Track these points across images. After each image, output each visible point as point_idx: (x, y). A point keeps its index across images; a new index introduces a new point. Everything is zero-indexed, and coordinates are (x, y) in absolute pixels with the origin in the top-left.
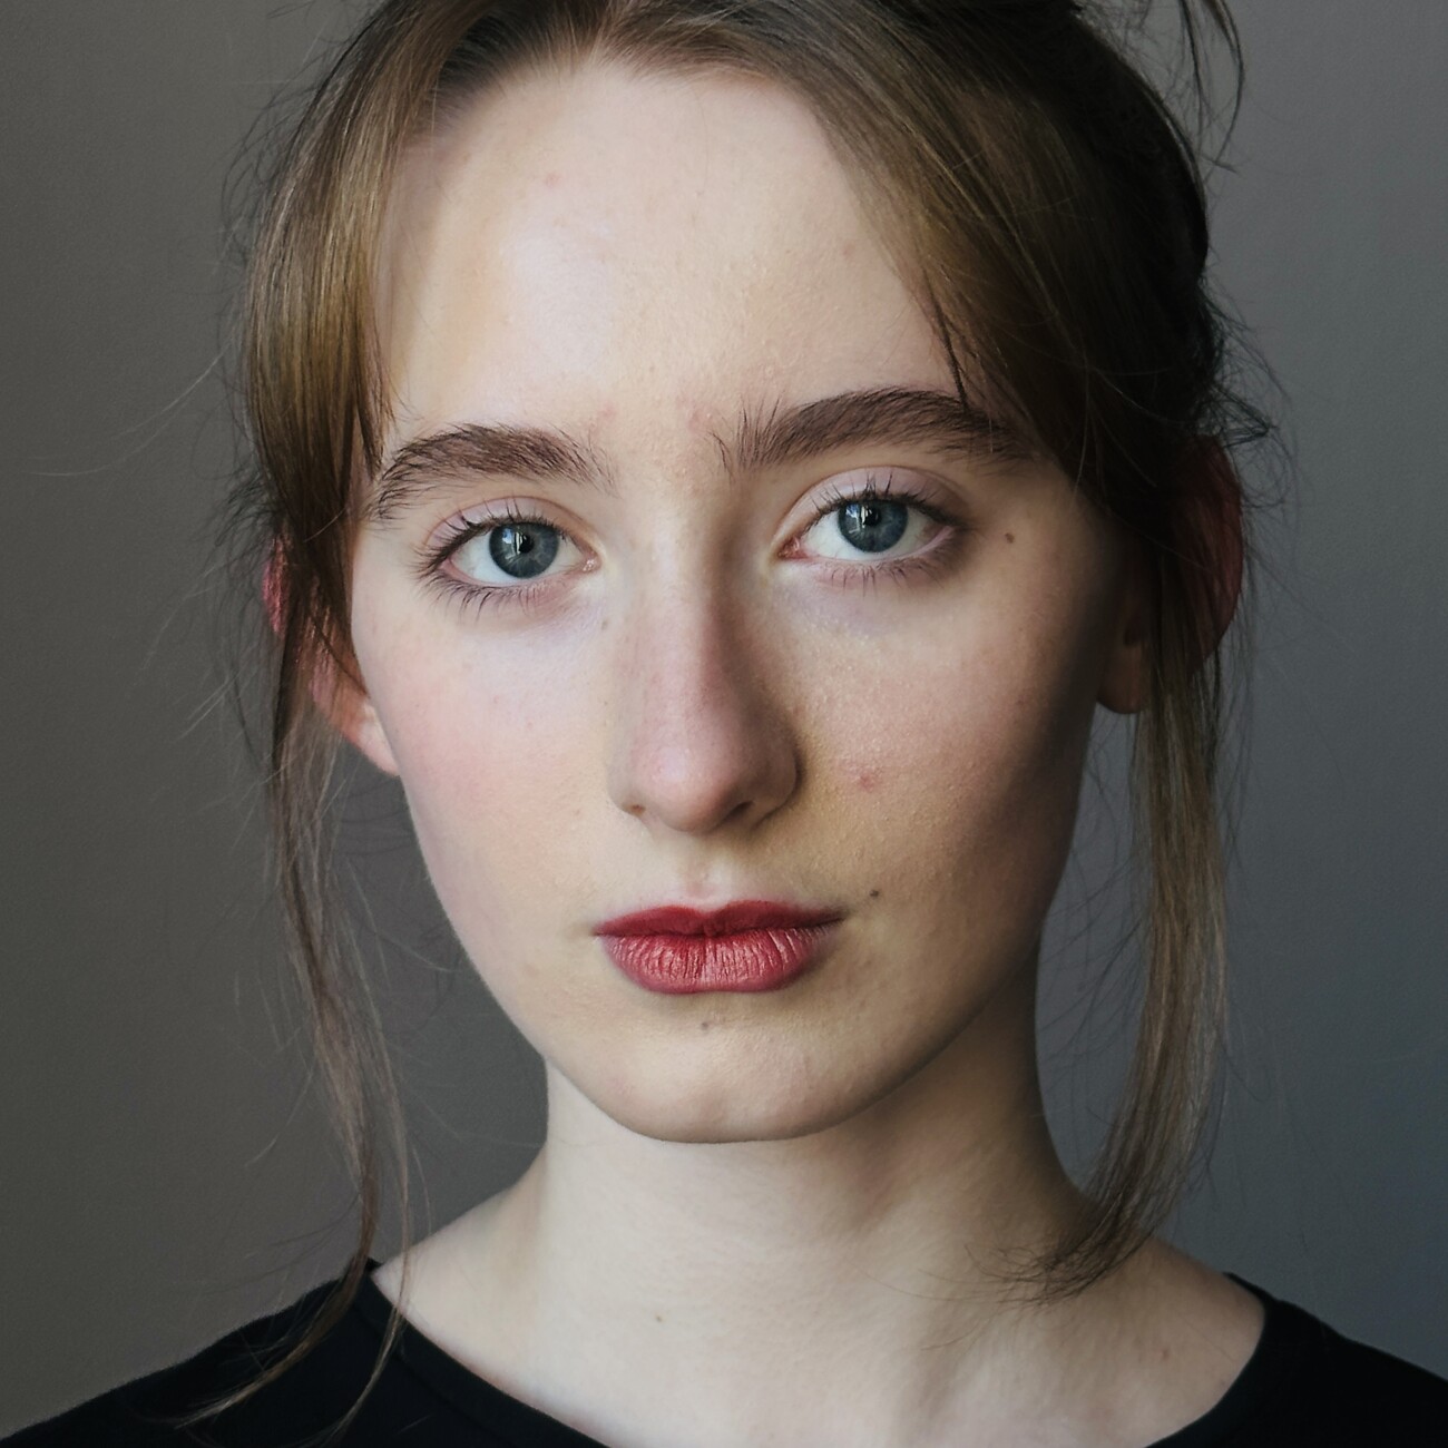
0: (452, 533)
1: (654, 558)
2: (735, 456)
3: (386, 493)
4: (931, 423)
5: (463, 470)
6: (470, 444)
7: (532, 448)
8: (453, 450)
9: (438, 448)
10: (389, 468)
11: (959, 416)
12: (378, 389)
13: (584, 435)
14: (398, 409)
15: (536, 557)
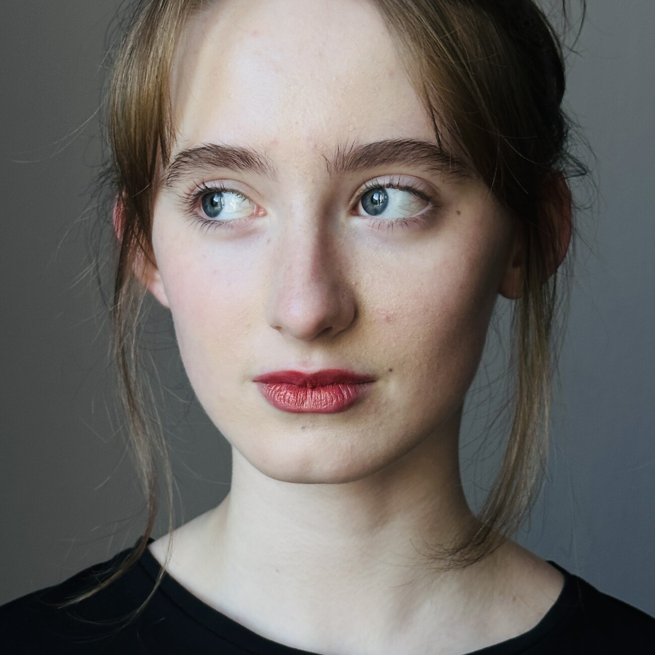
1: (293, 211)
2: (333, 166)
3: (170, 175)
4: (425, 157)
5: (206, 165)
6: (209, 153)
7: (238, 156)
8: (202, 155)
9: (196, 154)
10: (172, 163)
11: (438, 154)
12: (170, 126)
13: (263, 151)
14: (178, 136)
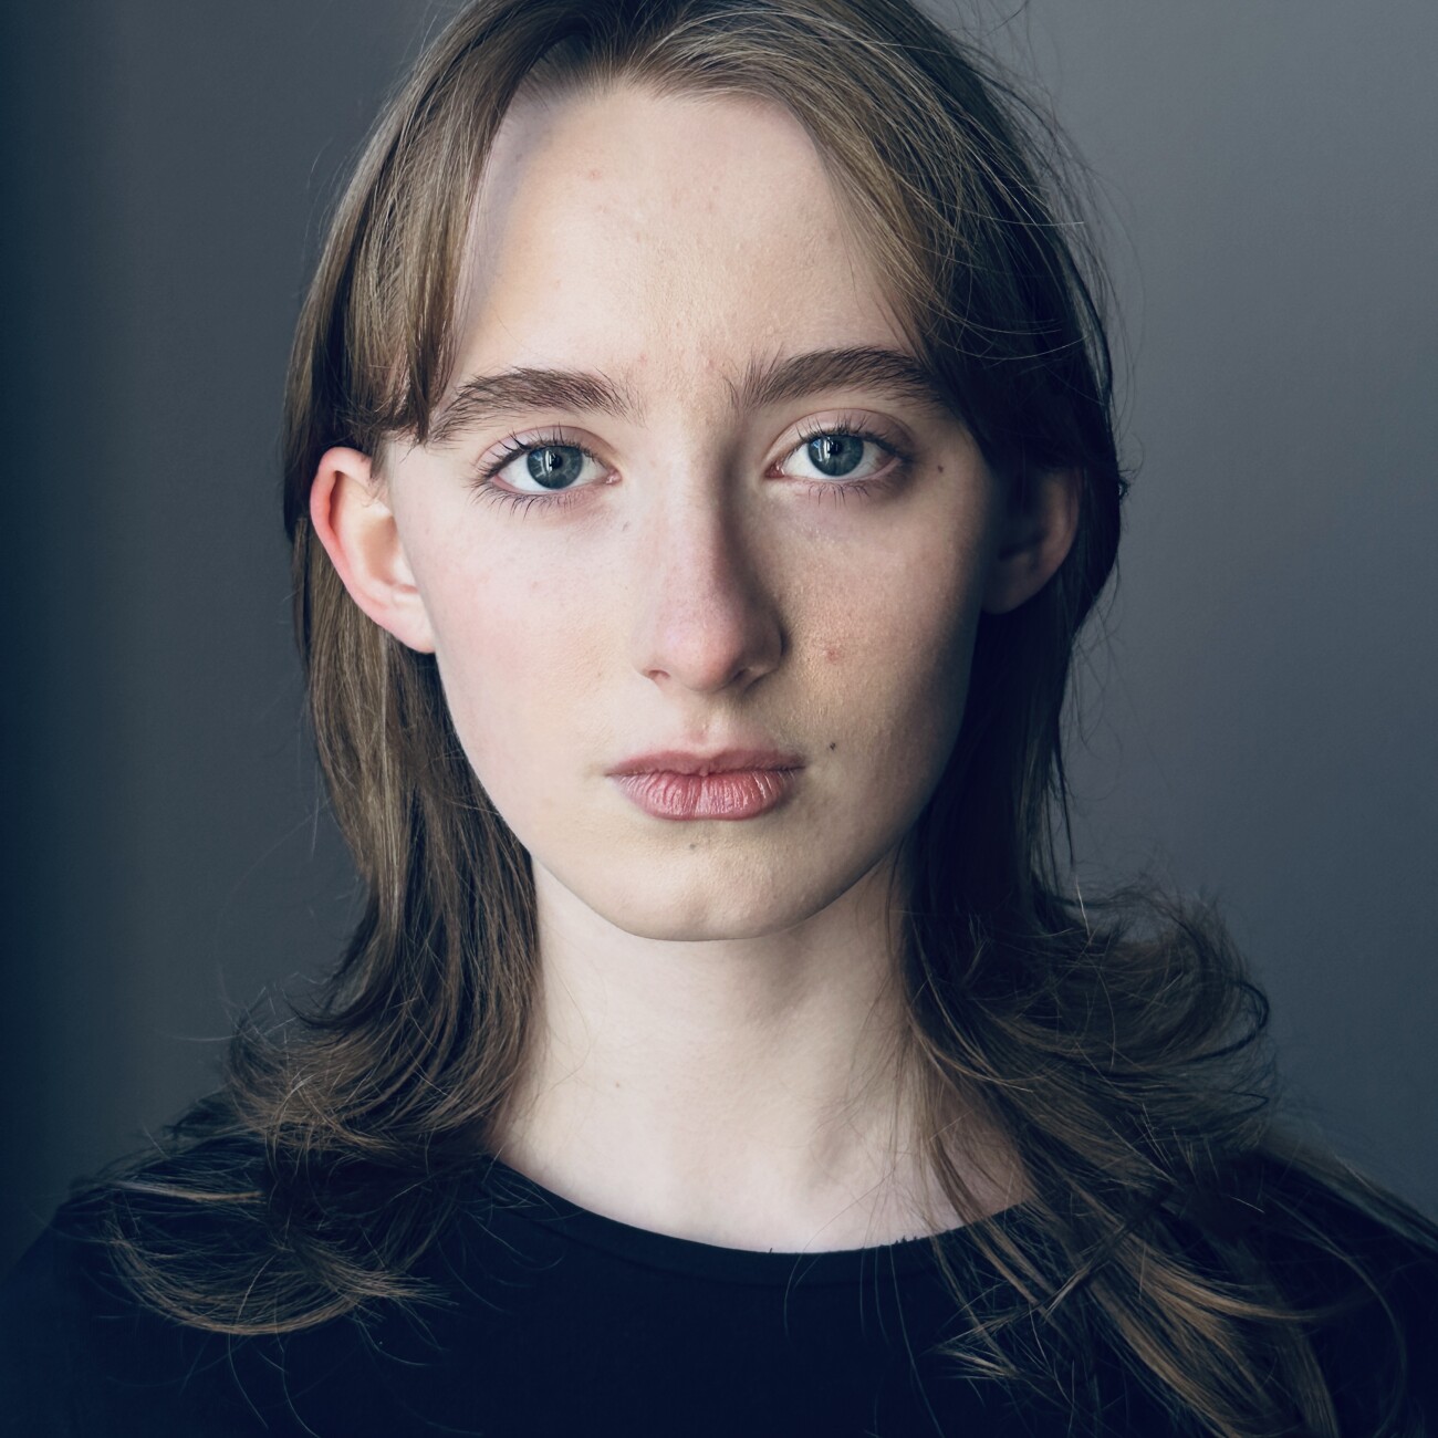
0: (505, 452)
2: (741, 395)
5: (518, 404)
6: (525, 383)
7: (576, 387)
8: (512, 388)
9: (498, 385)
10: (453, 401)
15: (564, 473)
